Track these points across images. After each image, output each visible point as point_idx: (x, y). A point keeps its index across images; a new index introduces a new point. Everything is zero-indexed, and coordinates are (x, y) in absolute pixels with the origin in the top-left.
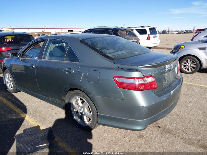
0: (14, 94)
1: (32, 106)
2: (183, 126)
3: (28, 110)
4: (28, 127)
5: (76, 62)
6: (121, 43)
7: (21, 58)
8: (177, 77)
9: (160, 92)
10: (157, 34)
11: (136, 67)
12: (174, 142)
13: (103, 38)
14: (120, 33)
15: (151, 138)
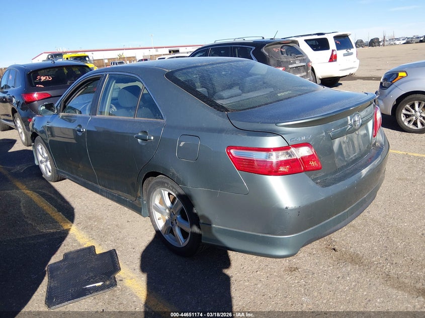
0: (53, 184)
1: (85, 208)
2: (386, 247)
3: (77, 216)
4: (72, 249)
5: (156, 119)
6: (256, 75)
7: (62, 114)
8: (375, 144)
9: (329, 177)
10: (353, 48)
11: (273, 127)
12: (362, 281)
13: (214, 66)
14: (268, 51)
15: (313, 274)
